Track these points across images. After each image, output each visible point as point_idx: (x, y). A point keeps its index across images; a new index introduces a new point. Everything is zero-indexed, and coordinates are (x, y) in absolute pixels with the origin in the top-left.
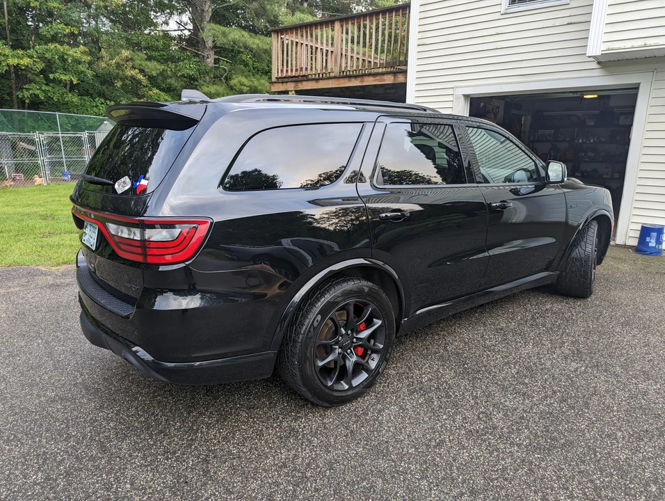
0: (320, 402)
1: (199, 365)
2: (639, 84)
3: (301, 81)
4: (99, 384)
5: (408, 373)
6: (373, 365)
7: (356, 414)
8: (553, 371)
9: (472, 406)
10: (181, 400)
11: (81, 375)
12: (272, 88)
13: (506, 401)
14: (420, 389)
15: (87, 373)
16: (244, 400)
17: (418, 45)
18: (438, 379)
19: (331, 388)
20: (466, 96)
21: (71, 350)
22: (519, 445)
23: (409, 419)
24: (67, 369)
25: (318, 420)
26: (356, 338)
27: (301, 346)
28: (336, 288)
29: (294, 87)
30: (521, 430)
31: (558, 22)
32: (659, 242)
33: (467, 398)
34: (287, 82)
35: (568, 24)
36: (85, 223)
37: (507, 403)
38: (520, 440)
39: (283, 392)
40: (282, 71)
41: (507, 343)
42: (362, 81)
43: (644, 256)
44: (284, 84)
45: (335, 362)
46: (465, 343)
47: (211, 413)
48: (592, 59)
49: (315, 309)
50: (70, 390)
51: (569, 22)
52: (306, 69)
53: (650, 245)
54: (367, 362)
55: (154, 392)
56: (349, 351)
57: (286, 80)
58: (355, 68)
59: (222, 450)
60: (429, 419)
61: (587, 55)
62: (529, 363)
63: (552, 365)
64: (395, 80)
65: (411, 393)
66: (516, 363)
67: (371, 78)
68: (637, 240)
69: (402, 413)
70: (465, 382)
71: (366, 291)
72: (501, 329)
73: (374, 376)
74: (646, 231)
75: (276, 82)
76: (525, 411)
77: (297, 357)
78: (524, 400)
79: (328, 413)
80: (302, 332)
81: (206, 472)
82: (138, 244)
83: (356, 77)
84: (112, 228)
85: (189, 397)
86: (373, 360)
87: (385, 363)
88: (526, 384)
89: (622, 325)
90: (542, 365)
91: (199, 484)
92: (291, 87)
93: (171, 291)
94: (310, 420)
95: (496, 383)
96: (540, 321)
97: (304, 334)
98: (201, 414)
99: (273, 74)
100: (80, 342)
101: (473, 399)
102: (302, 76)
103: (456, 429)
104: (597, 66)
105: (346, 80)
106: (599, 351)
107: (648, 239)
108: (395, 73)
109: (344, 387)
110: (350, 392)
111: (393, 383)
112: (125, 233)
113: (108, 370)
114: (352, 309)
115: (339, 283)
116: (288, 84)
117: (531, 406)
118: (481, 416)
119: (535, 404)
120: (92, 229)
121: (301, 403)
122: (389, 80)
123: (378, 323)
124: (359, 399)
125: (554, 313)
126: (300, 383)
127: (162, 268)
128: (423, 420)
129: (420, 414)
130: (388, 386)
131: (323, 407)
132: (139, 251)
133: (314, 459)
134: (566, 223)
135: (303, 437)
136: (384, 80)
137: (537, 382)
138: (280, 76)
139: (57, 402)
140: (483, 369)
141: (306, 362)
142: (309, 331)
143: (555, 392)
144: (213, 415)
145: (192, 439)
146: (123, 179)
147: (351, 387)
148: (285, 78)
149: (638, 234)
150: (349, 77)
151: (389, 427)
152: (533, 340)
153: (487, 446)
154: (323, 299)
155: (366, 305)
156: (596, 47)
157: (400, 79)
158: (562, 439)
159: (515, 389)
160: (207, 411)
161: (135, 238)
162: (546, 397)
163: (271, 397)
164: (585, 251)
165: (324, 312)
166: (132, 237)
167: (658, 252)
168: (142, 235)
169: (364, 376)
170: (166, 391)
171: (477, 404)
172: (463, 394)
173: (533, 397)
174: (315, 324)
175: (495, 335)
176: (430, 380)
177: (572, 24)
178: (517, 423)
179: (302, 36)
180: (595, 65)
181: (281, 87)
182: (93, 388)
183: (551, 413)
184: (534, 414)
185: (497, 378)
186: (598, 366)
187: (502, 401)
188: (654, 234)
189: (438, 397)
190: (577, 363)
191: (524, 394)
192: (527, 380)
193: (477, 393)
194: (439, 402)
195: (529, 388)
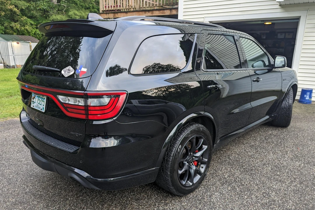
0: (179, 194)
1: (113, 180)
2: (300, 17)
3: (117, 13)
4: (41, 192)
5: (216, 173)
6: (202, 170)
7: (198, 199)
8: (289, 167)
9: (257, 189)
10: (95, 198)
11: (27, 187)
13: (273, 185)
14: (226, 182)
15: (31, 185)
16: (132, 196)
18: (233, 175)
19: (184, 186)
20: (210, 22)
21: (15, 171)
23: (228, 199)
24: (17, 184)
25: (179, 203)
26: (195, 156)
27: (172, 163)
28: (188, 129)
29: (113, 16)
30: (288, 201)
32: (310, 97)
33: (253, 185)
34: (109, 13)
36: (33, 95)
37: (274, 187)
38: (290, 206)
39: (152, 189)
40: (106, 7)
41: (259, 153)
42: (152, 13)
43: (304, 104)
44: (107, 14)
45: (186, 171)
46: (237, 154)
47: (115, 204)
48: (278, 3)
49: (178, 142)
50: (24, 196)
52: (120, 6)
53: (306, 98)
54: (199, 169)
55: (77, 194)
56: (191, 164)
57: (108, 12)
58: (148, 6)
60: (238, 199)
61: (276, 1)
62: (275, 163)
63: (287, 163)
64: (170, 13)
65: (222, 185)
66: (268, 164)
67: (158, 12)
68: (300, 96)
69: (222, 196)
70: (248, 177)
71: (201, 130)
72: (253, 146)
73: (203, 176)
74: (304, 92)
75: (102, 14)
76: (285, 190)
77: (169, 169)
78: (282, 184)
79: (183, 199)
80: (172, 155)
82: (83, 108)
84: (61, 98)
85: (99, 196)
86: (202, 168)
87: (208, 168)
88: (279, 175)
89: (310, 141)
90: (282, 164)
92: (111, 16)
94: (174, 204)
96: (270, 140)
97: (173, 156)
98: (110, 206)
99: (100, 8)
100: (19, 166)
101: (256, 186)
102: (117, 10)
103: (255, 203)
104: (279, 7)
106: (306, 155)
107: (305, 96)
108: (171, 9)
109: (190, 184)
110: (193, 187)
111: (210, 180)
112: (71, 101)
113: (43, 182)
114: (195, 140)
116: (110, 14)
117: (287, 187)
118: (264, 195)
119: (288, 186)
120: (40, 99)
121: (165, 194)
122: (167, 13)
123: (205, 147)
124: (196, 190)
125: (275, 136)
126: (171, 184)
127: (95, 123)
128: (235, 199)
129: (232, 196)
130: (208, 181)
131: (178, 196)
132: (83, 112)
134: (281, 90)
136: (165, 13)
137: (284, 174)
138: (104, 9)
139: (18, 205)
140: (254, 168)
141: (174, 173)
142: (176, 155)
143: (295, 179)
144: (117, 205)
146: (67, 68)
147: (193, 184)
148: (107, 11)
149: (300, 94)
151: (219, 205)
152: (271, 151)
154: (182, 136)
155: (201, 138)
157: (174, 12)
158: (310, 204)
159: (274, 178)
160: (112, 203)
161: (80, 104)
162: (292, 182)
163: (146, 192)
164: (288, 103)
165: (182, 144)
166: (77, 104)
167: (309, 102)
168: (86, 102)
169: (198, 177)
170: (83, 193)
171: (259, 188)
172: (250, 183)
173: (286, 182)
174: (179, 150)
175: (251, 149)
176: (229, 176)
178: (284, 197)
180: (278, 7)
181: (106, 16)
182: (38, 194)
183: (298, 191)
184: (290, 192)
185: (263, 173)
186: (309, 163)
187: (271, 185)
188: (308, 93)
189: (237, 186)
190: (299, 162)
191: (280, 181)
192: (278, 173)
193: (257, 182)
194: (239, 188)
195: (282, 178)
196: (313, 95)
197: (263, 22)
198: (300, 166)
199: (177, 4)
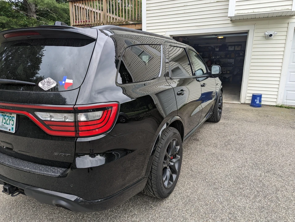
2: (249, 31)
3: (87, 27)
9: (222, 209)
20: (171, 36)
31: (212, 1)
32: (260, 101)
35: (217, 2)
37: (239, 204)
40: (76, 22)
41: (221, 162)
48: (229, 18)
52: (89, 21)
53: (257, 103)
58: (114, 21)
61: (228, 16)
68: (251, 101)
72: (214, 154)
74: (254, 97)
95: (227, 190)
96: (229, 146)
99: (71, 23)
102: (87, 25)
107: (256, 100)
137: (247, 186)
138: (75, 24)
148: (78, 25)
149: (251, 98)
152: (231, 158)
156: (232, 13)
157: (138, 27)
162: (255, 196)
167: (259, 106)
173: (250, 197)
180: (229, 22)
183: (264, 207)
184: (256, 210)
185: (226, 186)
186: (269, 171)
187: (236, 203)
188: (258, 98)
189: (201, 206)
190: (259, 171)
191: (244, 196)
192: (241, 186)
193: (220, 199)
194: (203, 209)
195: (245, 191)
196: (262, 99)
197: (216, 37)
198: (261, 176)
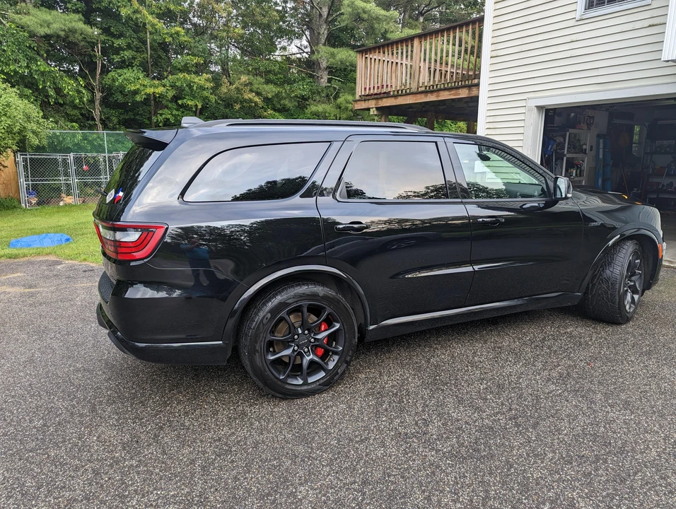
3: (382, 98)
8: (524, 390)
9: (417, 413)
10: (170, 380)
12: (356, 106)
13: (454, 412)
14: (379, 393)
16: (219, 386)
17: (491, 57)
18: (402, 386)
19: (283, 381)
20: (539, 108)
22: (437, 451)
23: (350, 416)
25: (270, 408)
26: (315, 339)
27: (251, 339)
29: (375, 105)
30: (450, 438)
31: (638, 25)
33: (418, 405)
34: (369, 100)
35: (650, 26)
40: (365, 89)
41: (496, 361)
42: (438, 96)
44: (367, 102)
45: (290, 358)
46: (452, 356)
47: (187, 392)
49: (265, 307)
51: (651, 24)
52: (387, 86)
54: (326, 362)
57: (368, 98)
58: (431, 84)
59: (178, 422)
60: (368, 419)
61: (662, 60)
64: (469, 93)
65: (367, 396)
67: (446, 93)
69: (347, 411)
70: (426, 392)
71: (321, 295)
73: (333, 376)
75: (359, 100)
76: (467, 423)
80: (252, 327)
81: (156, 436)
82: (113, 244)
83: (432, 92)
86: (332, 361)
87: (344, 364)
88: (487, 399)
90: (517, 384)
91: (146, 444)
92: (372, 105)
93: (140, 283)
94: (263, 407)
95: (457, 396)
96: (548, 343)
97: (254, 329)
98: (179, 392)
99: (357, 92)
101: (423, 407)
102: (383, 93)
103: (387, 430)
105: (423, 96)
106: (591, 377)
108: (470, 87)
109: (299, 382)
110: (305, 388)
115: (292, 287)
117: (477, 420)
118: (419, 422)
119: (482, 418)
122: (463, 93)
123: (336, 325)
125: (571, 337)
128: (362, 419)
129: (362, 414)
132: (115, 249)
133: (246, 438)
135: (249, 420)
136: (459, 94)
137: (499, 398)
138: (363, 94)
140: (453, 381)
142: (259, 327)
144: (188, 394)
145: (160, 411)
147: (306, 383)
148: (368, 95)
150: (425, 92)
152: (527, 360)
153: (407, 447)
154: (274, 299)
155: (322, 307)
156: (672, 50)
157: (474, 93)
158: (485, 452)
159: (471, 402)
160: (185, 390)
163: (243, 385)
164: (613, 272)
165: (274, 311)
168: (114, 236)
169: (321, 374)
171: (424, 411)
172: (416, 401)
176: (393, 386)
177: (653, 25)
179: (384, 53)
181: (364, 105)
183: (492, 428)
184: (473, 427)
185: (461, 391)
186: (578, 391)
187: (451, 411)
189: (390, 402)
190: (557, 386)
191: (478, 408)
192: (490, 396)
193: (430, 402)
194: (388, 405)
198: (550, 393)
199: (478, 76)
